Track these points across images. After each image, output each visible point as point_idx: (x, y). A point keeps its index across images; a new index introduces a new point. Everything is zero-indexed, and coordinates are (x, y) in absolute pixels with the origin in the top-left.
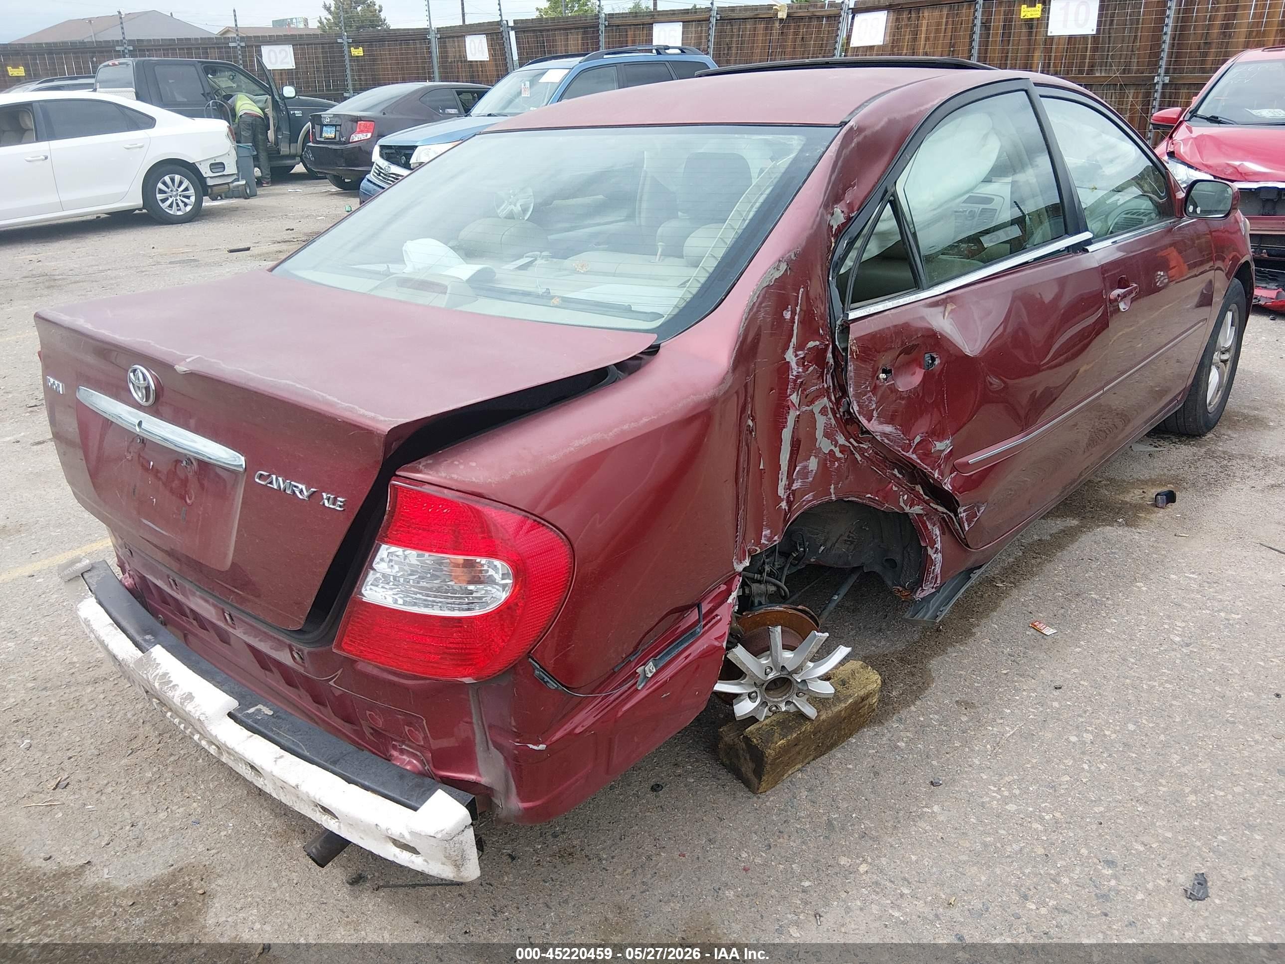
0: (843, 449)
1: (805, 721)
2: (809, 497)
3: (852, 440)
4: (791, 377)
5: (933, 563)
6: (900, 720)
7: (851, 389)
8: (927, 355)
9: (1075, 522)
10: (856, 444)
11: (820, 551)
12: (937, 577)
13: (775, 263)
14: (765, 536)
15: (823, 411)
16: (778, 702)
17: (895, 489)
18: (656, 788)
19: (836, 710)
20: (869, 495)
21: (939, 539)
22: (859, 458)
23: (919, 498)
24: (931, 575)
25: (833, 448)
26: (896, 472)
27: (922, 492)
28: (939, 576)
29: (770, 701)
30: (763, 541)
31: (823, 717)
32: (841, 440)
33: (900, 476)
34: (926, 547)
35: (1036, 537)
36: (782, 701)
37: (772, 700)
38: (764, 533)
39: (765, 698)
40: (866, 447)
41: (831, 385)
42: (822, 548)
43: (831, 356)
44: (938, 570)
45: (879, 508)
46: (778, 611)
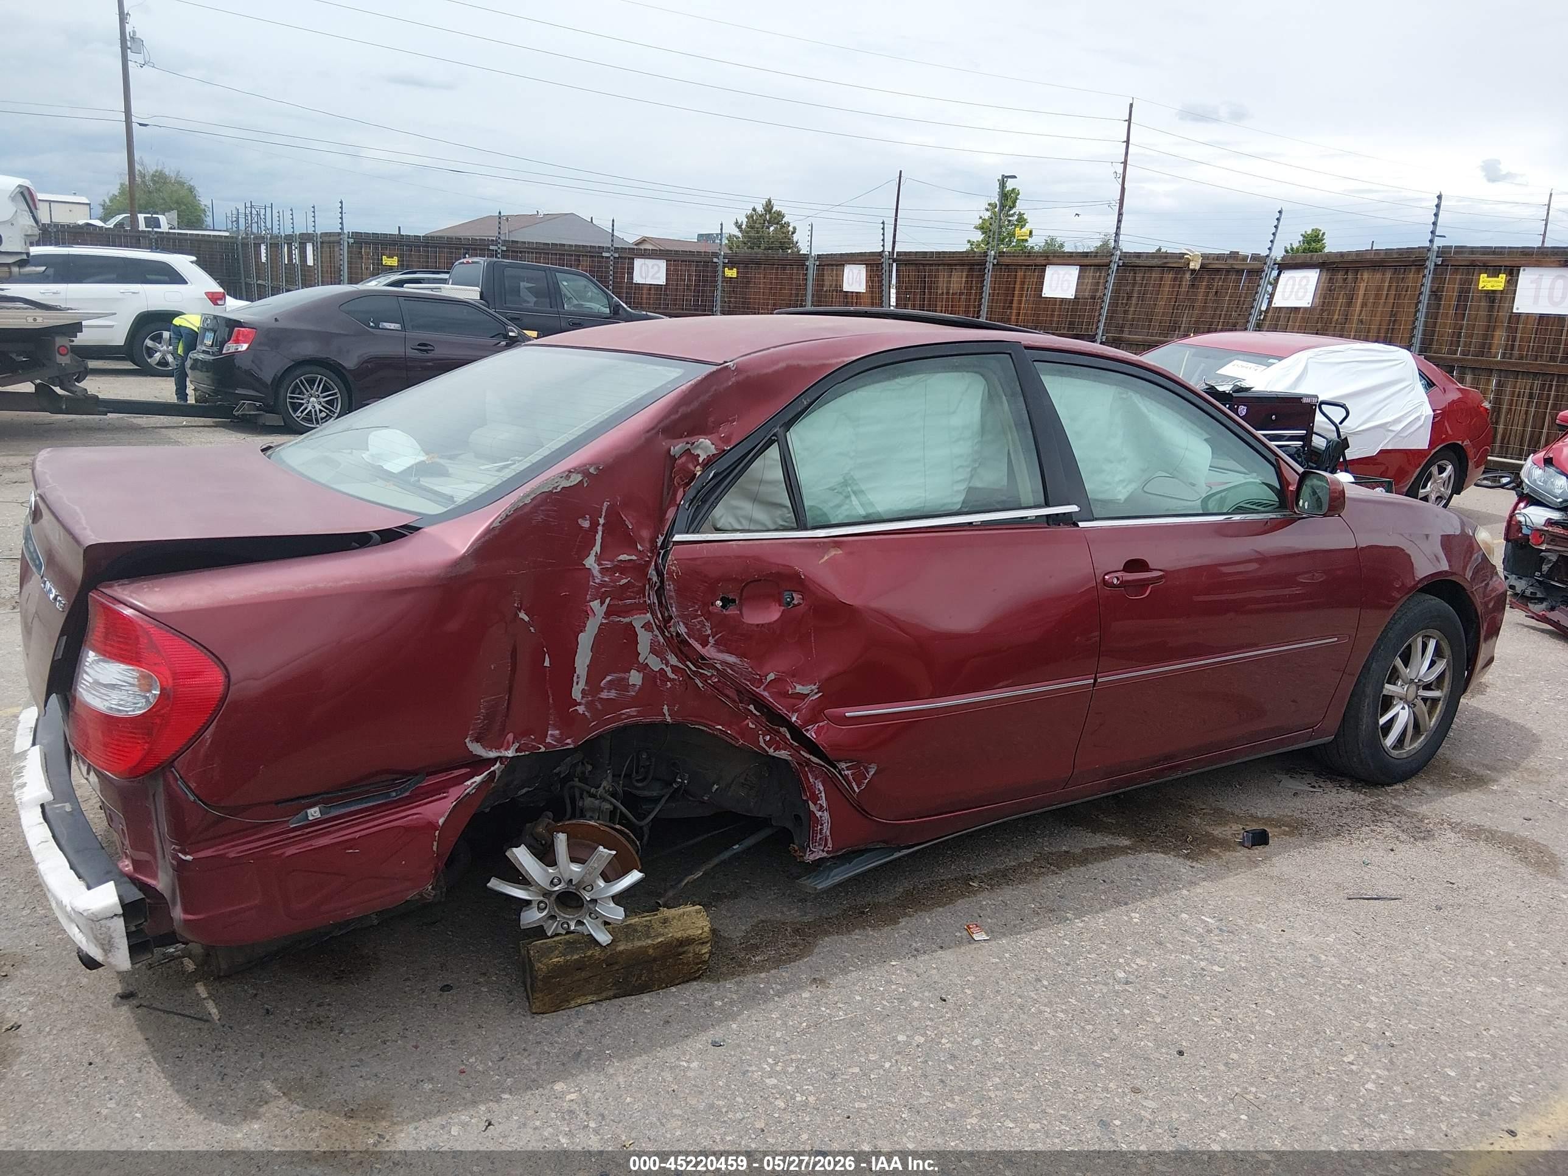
0: (675, 669)
1: (596, 946)
2: (632, 711)
3: (689, 663)
4: (591, 583)
5: (818, 821)
6: (737, 983)
7: (674, 609)
8: (787, 593)
9: (1127, 843)
10: (694, 668)
11: (714, 790)
12: (826, 840)
13: (564, 472)
14: (552, 735)
15: (647, 626)
16: (569, 919)
17: (751, 725)
18: (446, 988)
19: (639, 944)
20: (720, 727)
21: (823, 795)
22: (700, 685)
23: (786, 743)
24: (819, 836)
25: (664, 667)
26: (751, 707)
27: (788, 736)
28: (829, 838)
29: (559, 915)
30: (548, 740)
31: (621, 947)
32: (673, 660)
33: (758, 714)
34: (807, 801)
35: (1064, 848)
36: (573, 919)
37: (562, 916)
38: (549, 732)
39: (555, 912)
40: (709, 674)
41: (656, 601)
42: (716, 787)
43: (654, 573)
44: (826, 830)
45: (733, 742)
46: (593, 826)
